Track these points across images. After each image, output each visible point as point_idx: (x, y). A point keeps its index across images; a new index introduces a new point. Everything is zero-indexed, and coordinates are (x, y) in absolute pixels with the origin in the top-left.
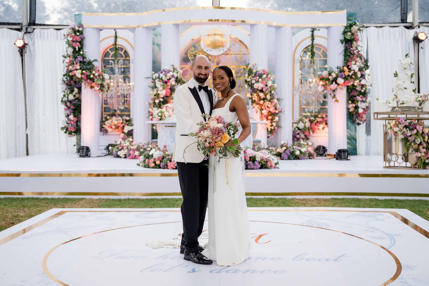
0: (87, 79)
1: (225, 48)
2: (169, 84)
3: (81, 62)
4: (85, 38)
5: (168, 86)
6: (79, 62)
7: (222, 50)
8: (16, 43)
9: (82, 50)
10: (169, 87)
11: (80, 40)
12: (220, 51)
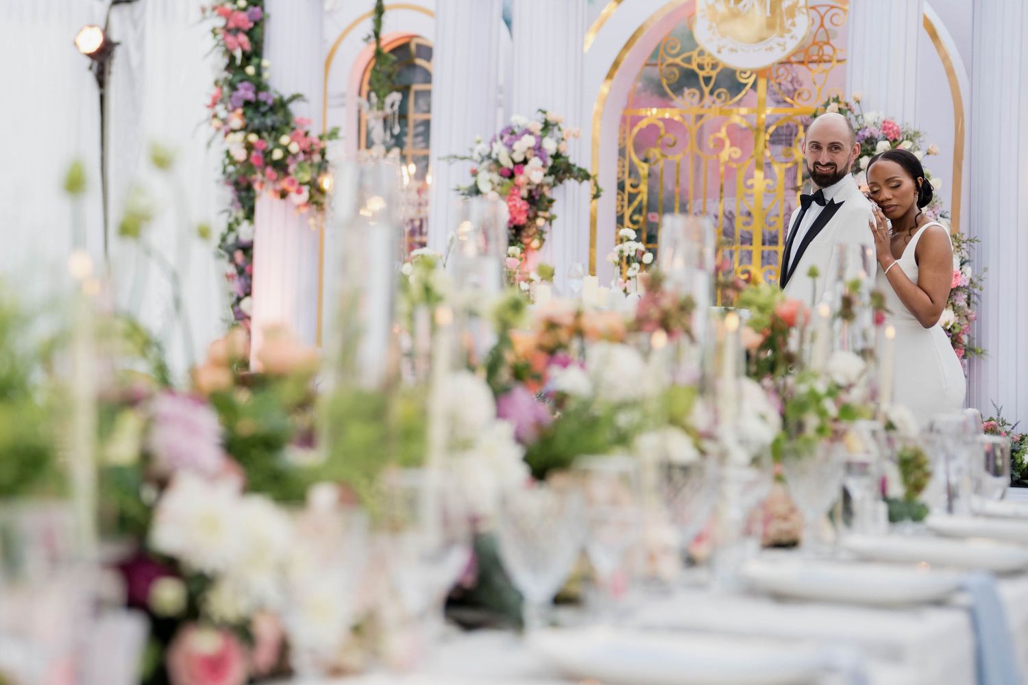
0: (266, 164)
1: (787, 36)
2: (520, 179)
3: (247, 104)
4: (268, 16)
5: (518, 187)
6: (241, 103)
7: (779, 45)
8: (79, 41)
9: (255, 60)
10: (524, 193)
11: (251, 25)
12: (771, 49)
